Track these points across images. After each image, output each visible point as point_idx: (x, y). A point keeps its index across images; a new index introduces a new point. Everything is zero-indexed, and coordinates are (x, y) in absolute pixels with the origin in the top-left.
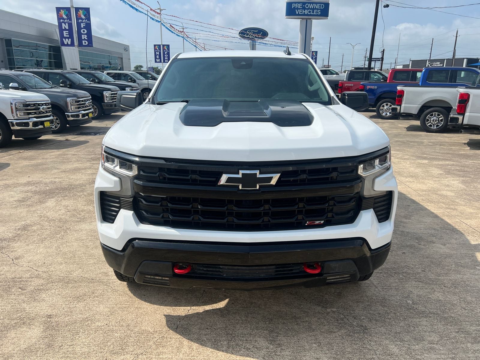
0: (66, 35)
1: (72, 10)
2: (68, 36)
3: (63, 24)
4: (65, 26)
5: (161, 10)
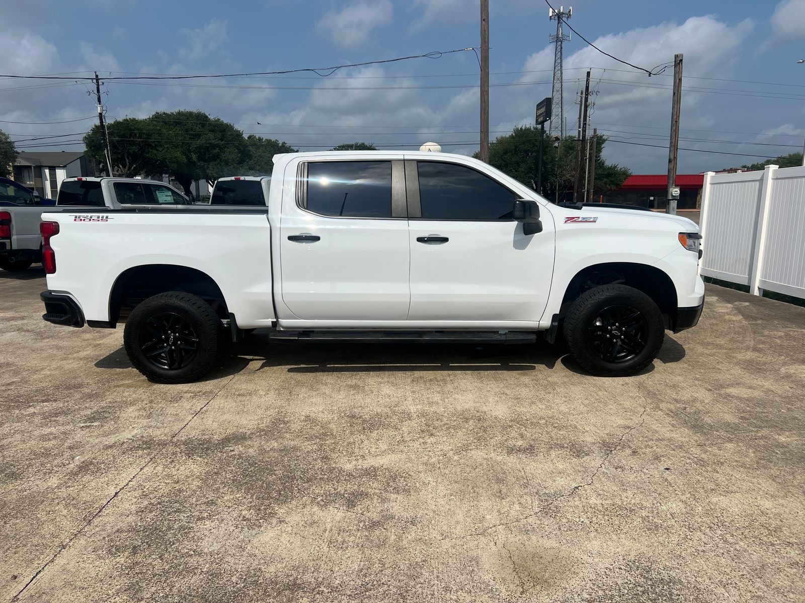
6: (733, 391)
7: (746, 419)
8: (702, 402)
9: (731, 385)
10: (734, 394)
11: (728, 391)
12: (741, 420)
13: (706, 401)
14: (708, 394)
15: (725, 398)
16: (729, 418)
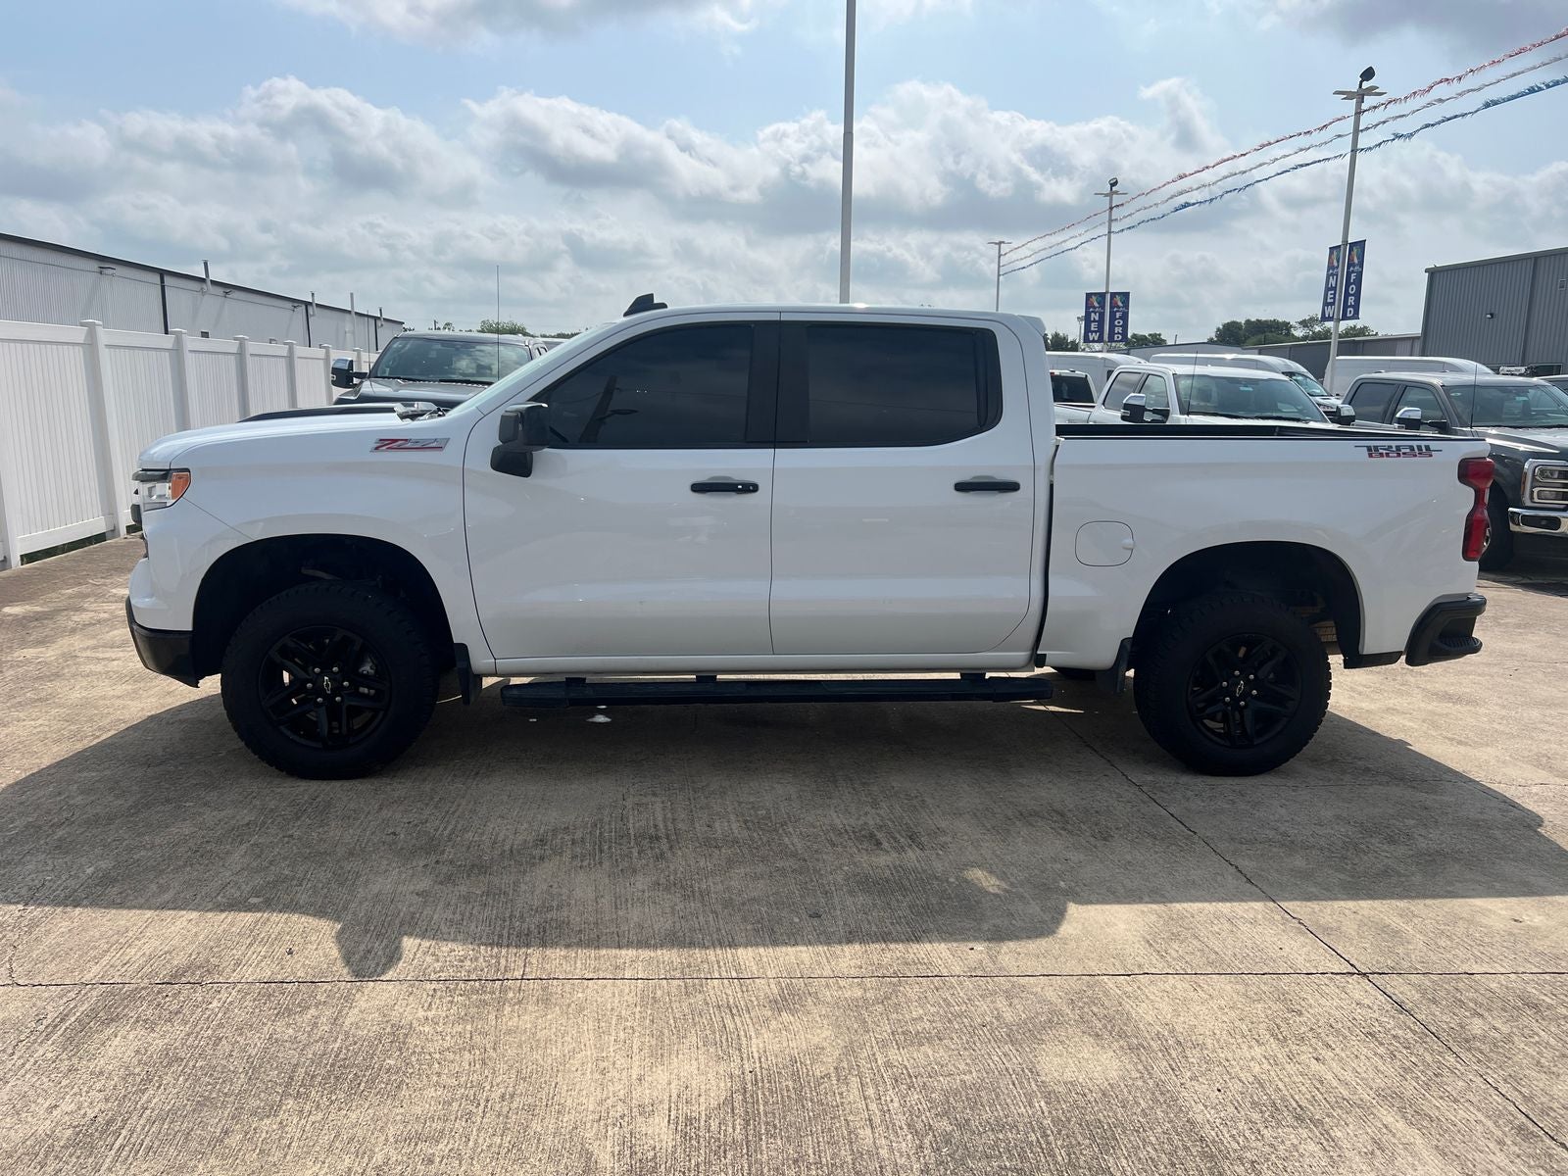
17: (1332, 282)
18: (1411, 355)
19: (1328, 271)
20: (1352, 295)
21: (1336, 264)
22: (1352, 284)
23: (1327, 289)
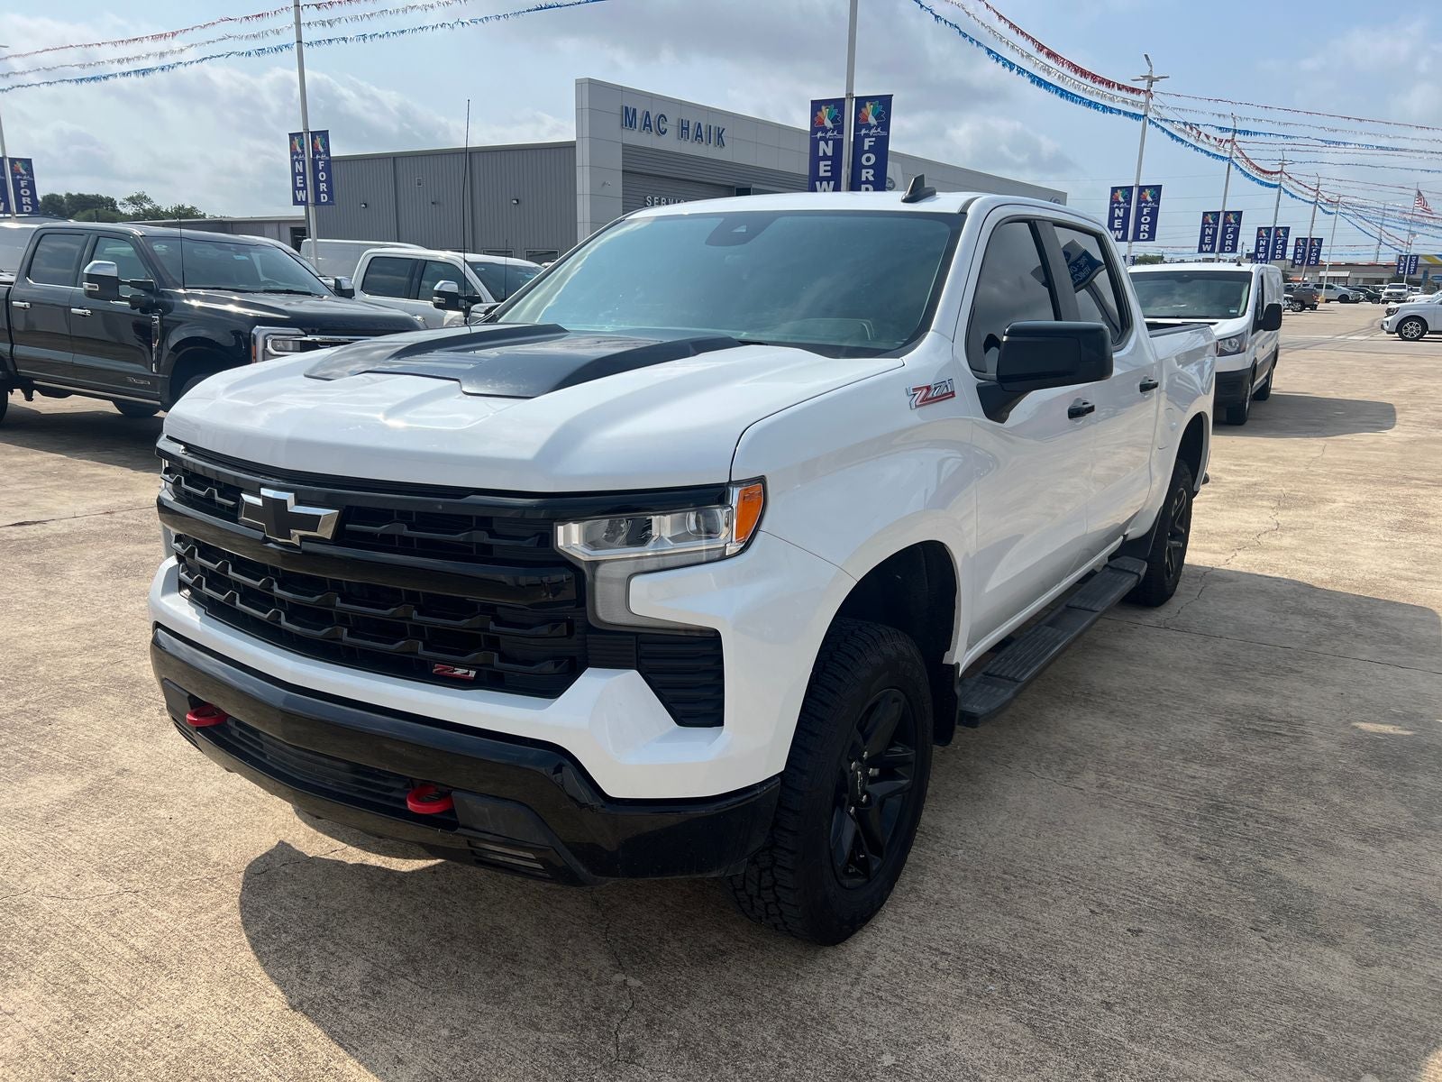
0: (825, 171)
1: (849, 103)
2: (829, 174)
3: (822, 144)
4: (826, 149)
5: (1151, 80)
6: (63, 788)
7: (43, 722)
8: (133, 736)
9: (67, 806)
10: (62, 778)
11: (78, 784)
12: (52, 716)
13: (124, 739)
14: (124, 762)
15: (82, 761)
16: (73, 716)
17: (299, 167)
18: (398, 242)
19: (292, 156)
20: (323, 182)
21: (299, 150)
22: (321, 171)
23: (295, 175)
